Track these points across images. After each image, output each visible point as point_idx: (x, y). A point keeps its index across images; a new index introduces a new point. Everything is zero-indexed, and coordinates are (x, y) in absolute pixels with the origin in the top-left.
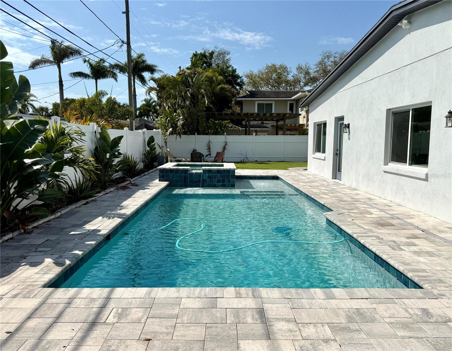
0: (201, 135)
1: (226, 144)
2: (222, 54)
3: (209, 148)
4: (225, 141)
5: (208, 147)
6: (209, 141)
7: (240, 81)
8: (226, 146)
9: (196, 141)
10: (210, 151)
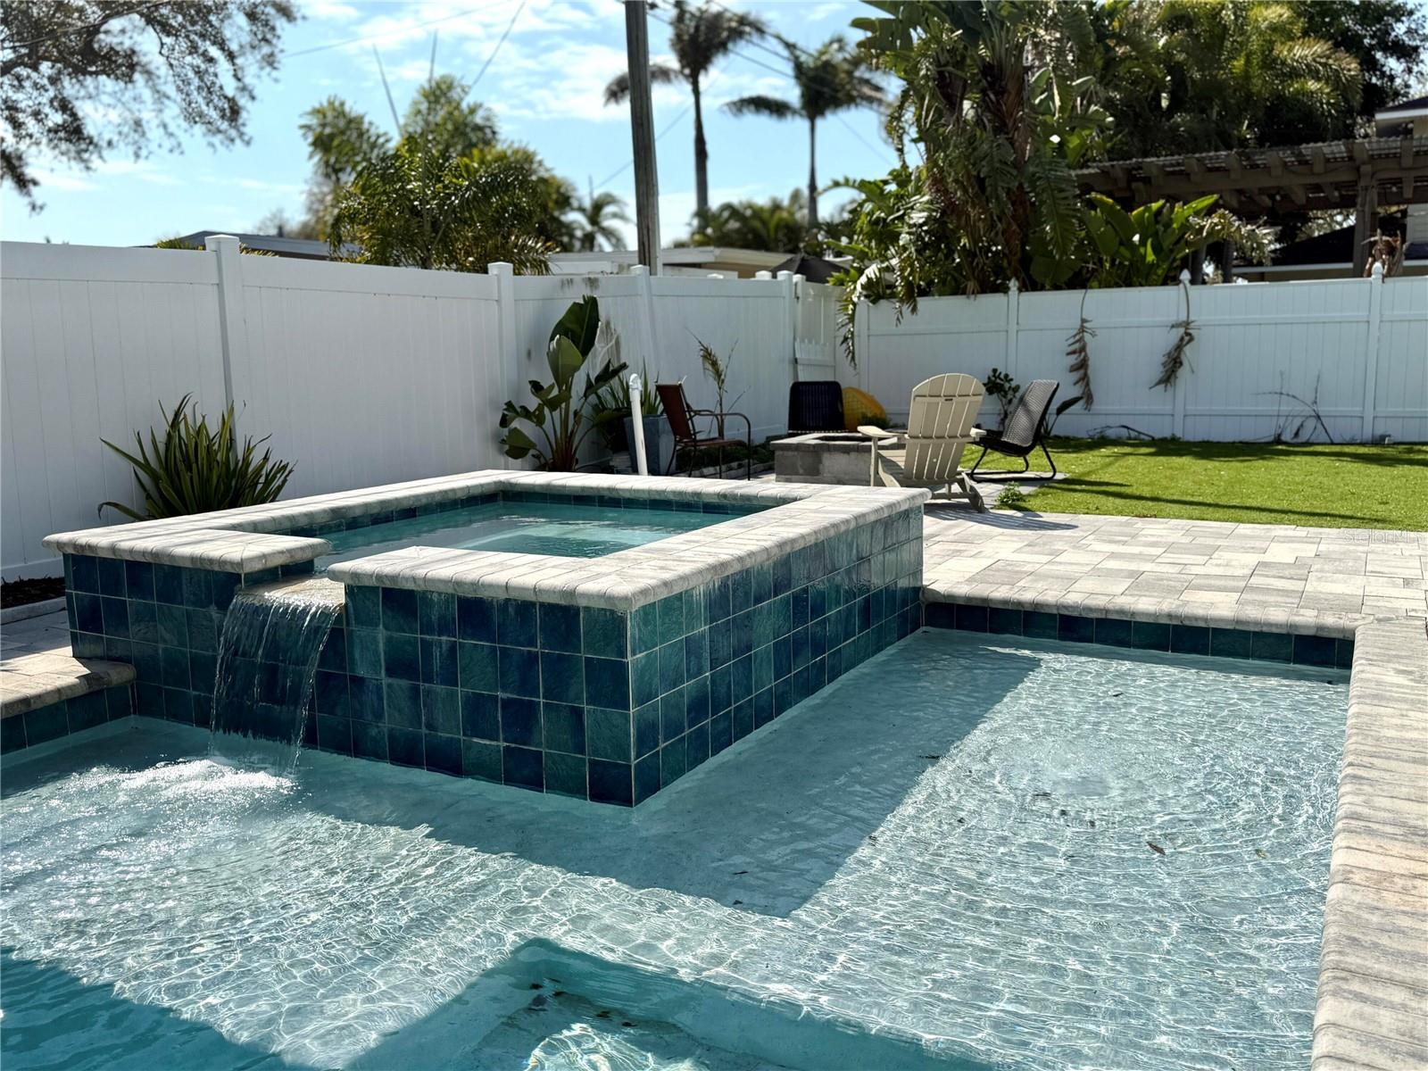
0: (1042, 288)
1: (1187, 338)
3: (1083, 366)
4: (1183, 317)
5: (1073, 360)
6: (1084, 321)
8: (1187, 349)
9: (1013, 327)
10: (1085, 379)
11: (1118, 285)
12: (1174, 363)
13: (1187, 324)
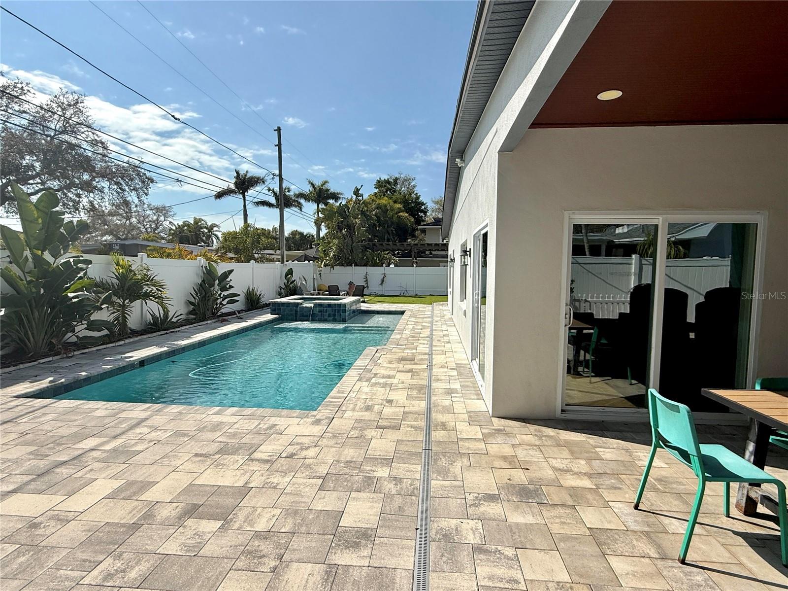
0: (358, 266)
1: (385, 276)
2: (407, 180)
3: (367, 281)
4: (383, 272)
5: (365, 280)
6: (367, 272)
7: (425, 208)
8: (385, 278)
9: (354, 273)
10: (367, 283)
11: (372, 266)
12: (383, 281)
13: (385, 274)
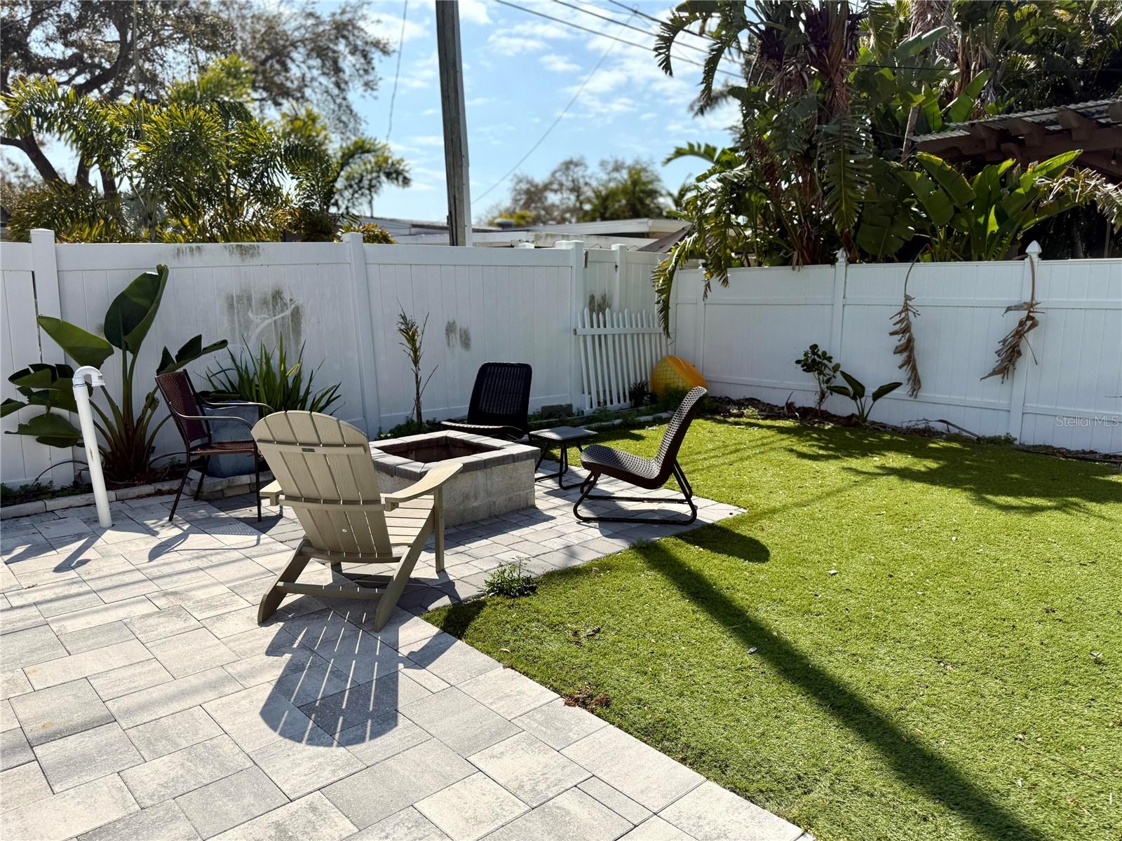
1: (1029, 322)
3: (908, 345)
5: (896, 341)
6: (907, 298)
8: (1030, 336)
9: (840, 301)
10: (910, 363)
11: (954, 258)
12: (1011, 352)
13: (1030, 306)
